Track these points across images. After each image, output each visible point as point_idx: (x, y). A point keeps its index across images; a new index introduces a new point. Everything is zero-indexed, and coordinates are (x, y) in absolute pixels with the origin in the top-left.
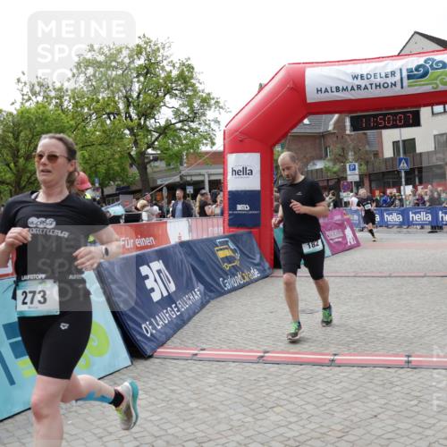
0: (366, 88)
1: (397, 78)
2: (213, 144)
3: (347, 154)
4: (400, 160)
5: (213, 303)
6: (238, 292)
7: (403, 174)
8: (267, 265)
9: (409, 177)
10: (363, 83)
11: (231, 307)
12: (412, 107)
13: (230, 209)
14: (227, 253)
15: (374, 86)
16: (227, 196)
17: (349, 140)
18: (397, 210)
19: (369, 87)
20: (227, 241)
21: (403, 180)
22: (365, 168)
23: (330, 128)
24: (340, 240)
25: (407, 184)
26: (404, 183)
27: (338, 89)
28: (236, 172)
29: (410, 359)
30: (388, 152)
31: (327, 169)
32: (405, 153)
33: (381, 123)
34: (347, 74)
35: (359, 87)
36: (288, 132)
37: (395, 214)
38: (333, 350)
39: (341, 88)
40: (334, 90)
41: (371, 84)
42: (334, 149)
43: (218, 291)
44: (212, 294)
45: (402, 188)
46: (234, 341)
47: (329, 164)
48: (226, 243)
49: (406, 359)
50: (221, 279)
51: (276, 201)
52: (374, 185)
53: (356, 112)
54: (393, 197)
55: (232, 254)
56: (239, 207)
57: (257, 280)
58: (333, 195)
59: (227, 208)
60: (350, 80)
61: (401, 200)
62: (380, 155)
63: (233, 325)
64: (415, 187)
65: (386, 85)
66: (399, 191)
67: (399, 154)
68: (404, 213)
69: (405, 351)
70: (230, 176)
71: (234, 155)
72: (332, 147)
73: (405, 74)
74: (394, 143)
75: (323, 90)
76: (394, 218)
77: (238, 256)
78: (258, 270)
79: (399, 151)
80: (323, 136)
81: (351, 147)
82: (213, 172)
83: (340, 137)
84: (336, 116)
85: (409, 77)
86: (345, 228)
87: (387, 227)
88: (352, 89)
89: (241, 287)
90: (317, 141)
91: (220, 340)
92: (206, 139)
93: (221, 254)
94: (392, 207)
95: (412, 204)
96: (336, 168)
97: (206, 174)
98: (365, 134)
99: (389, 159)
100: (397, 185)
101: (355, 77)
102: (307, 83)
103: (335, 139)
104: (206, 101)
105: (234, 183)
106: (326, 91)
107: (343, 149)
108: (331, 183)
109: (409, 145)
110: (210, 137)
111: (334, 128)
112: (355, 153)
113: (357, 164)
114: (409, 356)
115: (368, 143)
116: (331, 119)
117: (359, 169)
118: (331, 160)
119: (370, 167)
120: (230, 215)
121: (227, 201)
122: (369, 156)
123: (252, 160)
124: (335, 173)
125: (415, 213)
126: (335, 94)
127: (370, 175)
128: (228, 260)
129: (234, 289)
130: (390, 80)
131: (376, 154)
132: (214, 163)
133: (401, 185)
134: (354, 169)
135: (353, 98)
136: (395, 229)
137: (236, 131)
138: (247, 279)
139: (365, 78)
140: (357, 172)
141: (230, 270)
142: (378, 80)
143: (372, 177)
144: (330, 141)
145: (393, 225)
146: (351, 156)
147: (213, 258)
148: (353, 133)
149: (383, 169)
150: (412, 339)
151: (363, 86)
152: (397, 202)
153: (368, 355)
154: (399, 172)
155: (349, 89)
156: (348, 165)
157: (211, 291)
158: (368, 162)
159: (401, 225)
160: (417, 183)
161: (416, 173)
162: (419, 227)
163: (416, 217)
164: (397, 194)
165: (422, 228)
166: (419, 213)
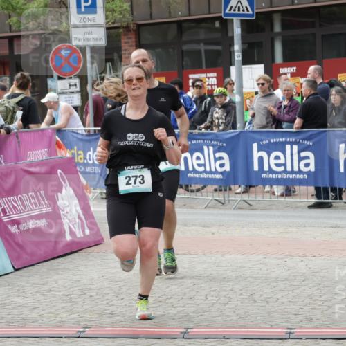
7: (237, 31)
9: (254, 38)
18: (216, 138)
21: (237, 47)
24: (42, 223)
25: (248, 60)
26: (238, 57)
37: (209, 151)
45: (233, 70)
54: (206, 100)
61: (228, 108)
64: (272, 71)
68: (236, 148)
94: (202, 129)
95: (260, 120)
100: (220, 63)
125: (269, 149)
127: (139, 26)
133: (231, 63)
136: (209, 195)
140: (99, 17)
145: (205, 183)
152: (217, 113)
154: (225, 24)
159: (225, 183)
160: (279, 58)
161: (277, 28)
162: (278, 190)
163: (272, 161)
164: (217, 90)
165: (289, 192)
166: (281, 147)
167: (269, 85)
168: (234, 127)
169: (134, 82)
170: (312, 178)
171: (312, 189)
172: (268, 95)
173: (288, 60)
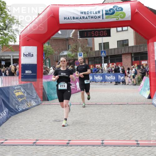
0: (87, 18)
1: (101, 14)
2: (15, 41)
3: (78, 48)
4: (102, 52)
5: (12, 117)
6: (25, 112)
7: (103, 58)
8: (40, 99)
9: (106, 59)
10: (85, 16)
11: (22, 119)
12: (107, 28)
13: (22, 73)
14: (20, 93)
15: (90, 17)
16: (21, 67)
17: (79, 42)
19: (88, 18)
20: (20, 88)
21: (103, 61)
22: (86, 55)
23: (71, 36)
24: (74, 88)
25: (105, 63)
26: (103, 62)
27: (74, 18)
28: (25, 55)
29: (103, 142)
30: (97, 48)
31: (69, 55)
32: (104, 48)
33: (93, 35)
34: (78, 11)
35: (83, 18)
36: (50, 37)
37: (99, 76)
38: (69, 138)
39: (75, 18)
40: (72, 18)
41: (89, 17)
42: (72, 46)
43: (15, 111)
44: (12, 113)
45: (103, 64)
46: (22, 135)
47: (70, 53)
48: (20, 89)
49: (102, 142)
50: (17, 106)
51: (44, 69)
52: (90, 63)
53: (82, 29)
54: (98, 69)
55: (23, 94)
56: (27, 72)
57: (34, 106)
58: (72, 67)
59: (20, 72)
60: (79, 14)
61: (102, 70)
62: (93, 49)
63: (22, 128)
64: (108, 64)
65: (96, 17)
66: (101, 66)
67: (101, 49)
68: (103, 76)
69: (101, 138)
70: (22, 57)
71: (25, 47)
72: (71, 45)
73: (104, 12)
74: (99, 44)
75: (67, 18)
76: (99, 78)
77: (26, 95)
78: (35, 101)
79: (101, 48)
80: (67, 40)
81: (80, 45)
82: (15, 55)
83: (75, 40)
84: (74, 30)
85: (106, 14)
86: (77, 82)
87: (96, 82)
88: (80, 18)
89: (27, 109)
90: (65, 42)
91: (15, 135)
92: (12, 39)
93: (17, 94)
94: (98, 73)
95: (107, 72)
96: (73, 55)
97: (12, 56)
98: (86, 39)
99: (97, 51)
100: (100, 63)
101: (82, 13)
102: (59, 14)
103: (73, 41)
104: (12, 20)
105: (24, 61)
106: (68, 18)
107: (76, 46)
108: (71, 62)
109: (106, 45)
110: (14, 38)
111: (73, 36)
112: (82, 48)
113: (82, 53)
114: (103, 141)
115: (88, 44)
116: (71, 32)
117: (83, 55)
118: (71, 51)
119: (89, 54)
120: (22, 75)
121: (20, 69)
122: (88, 50)
123: (33, 50)
124: (72, 57)
125: (108, 76)
126: (73, 20)
127: (88, 58)
128: (21, 97)
129: (23, 111)
130: (98, 15)
131: (91, 49)
132: (15, 51)
133: (102, 63)
134: (81, 55)
135: (81, 22)
136: (99, 83)
137: (25, 35)
138: (30, 106)
139: (86, 13)
140: (82, 57)
141: (21, 102)
142: (92, 15)
143: (89, 60)
144: (71, 42)
145: (98, 81)
146: (80, 49)
147: (14, 96)
148: (81, 39)
149: (94, 56)
150: (105, 133)
151: (85, 17)
152: (100, 71)
153: (84, 140)
154: (101, 57)
155: (79, 18)
156: (78, 53)
157: (12, 112)
158: (87, 52)
159: (101, 81)
160: (109, 62)
161: (109, 58)
162: (110, 82)
163: (109, 78)
164: (100, 67)
165: (111, 83)
166: (110, 76)
167: (108, 67)
168: (103, 73)
169: (63, 62)
170: (115, 81)
171: (115, 82)
172: (108, 68)
173: (111, 63)
